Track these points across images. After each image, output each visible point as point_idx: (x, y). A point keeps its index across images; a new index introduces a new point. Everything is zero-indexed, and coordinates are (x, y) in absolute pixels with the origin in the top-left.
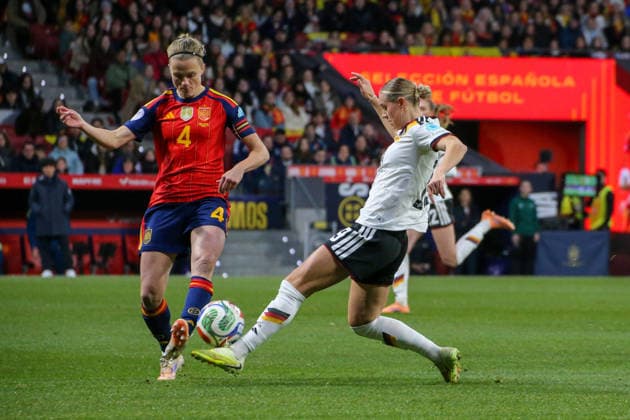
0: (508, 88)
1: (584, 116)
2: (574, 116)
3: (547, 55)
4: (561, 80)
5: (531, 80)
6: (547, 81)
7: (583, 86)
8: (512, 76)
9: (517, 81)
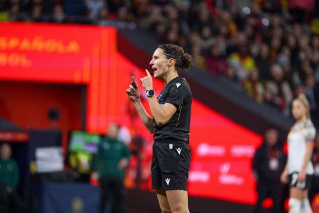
0: (17, 50)
1: (86, 78)
2: (77, 78)
3: (52, 22)
4: (66, 44)
5: (38, 44)
6: (52, 46)
7: (85, 51)
8: (21, 40)
9: (25, 44)
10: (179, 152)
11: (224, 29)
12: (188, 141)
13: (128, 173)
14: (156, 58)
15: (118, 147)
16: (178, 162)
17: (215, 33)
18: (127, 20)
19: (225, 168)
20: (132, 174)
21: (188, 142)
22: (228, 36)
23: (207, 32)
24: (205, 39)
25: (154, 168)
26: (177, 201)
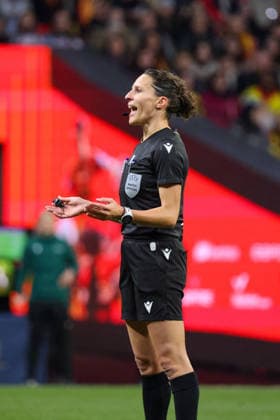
10: (167, 256)
11: (233, 46)
12: (182, 237)
13: (75, 293)
14: (138, 90)
15: (58, 250)
16: (165, 273)
17: (219, 53)
18: (68, 34)
19: (241, 282)
20: (82, 296)
21: (181, 239)
22: (240, 58)
23: (204, 51)
24: (201, 63)
25: (125, 282)
26: (165, 338)
